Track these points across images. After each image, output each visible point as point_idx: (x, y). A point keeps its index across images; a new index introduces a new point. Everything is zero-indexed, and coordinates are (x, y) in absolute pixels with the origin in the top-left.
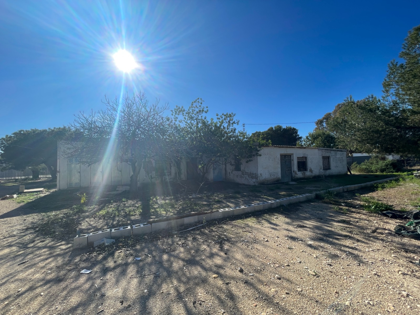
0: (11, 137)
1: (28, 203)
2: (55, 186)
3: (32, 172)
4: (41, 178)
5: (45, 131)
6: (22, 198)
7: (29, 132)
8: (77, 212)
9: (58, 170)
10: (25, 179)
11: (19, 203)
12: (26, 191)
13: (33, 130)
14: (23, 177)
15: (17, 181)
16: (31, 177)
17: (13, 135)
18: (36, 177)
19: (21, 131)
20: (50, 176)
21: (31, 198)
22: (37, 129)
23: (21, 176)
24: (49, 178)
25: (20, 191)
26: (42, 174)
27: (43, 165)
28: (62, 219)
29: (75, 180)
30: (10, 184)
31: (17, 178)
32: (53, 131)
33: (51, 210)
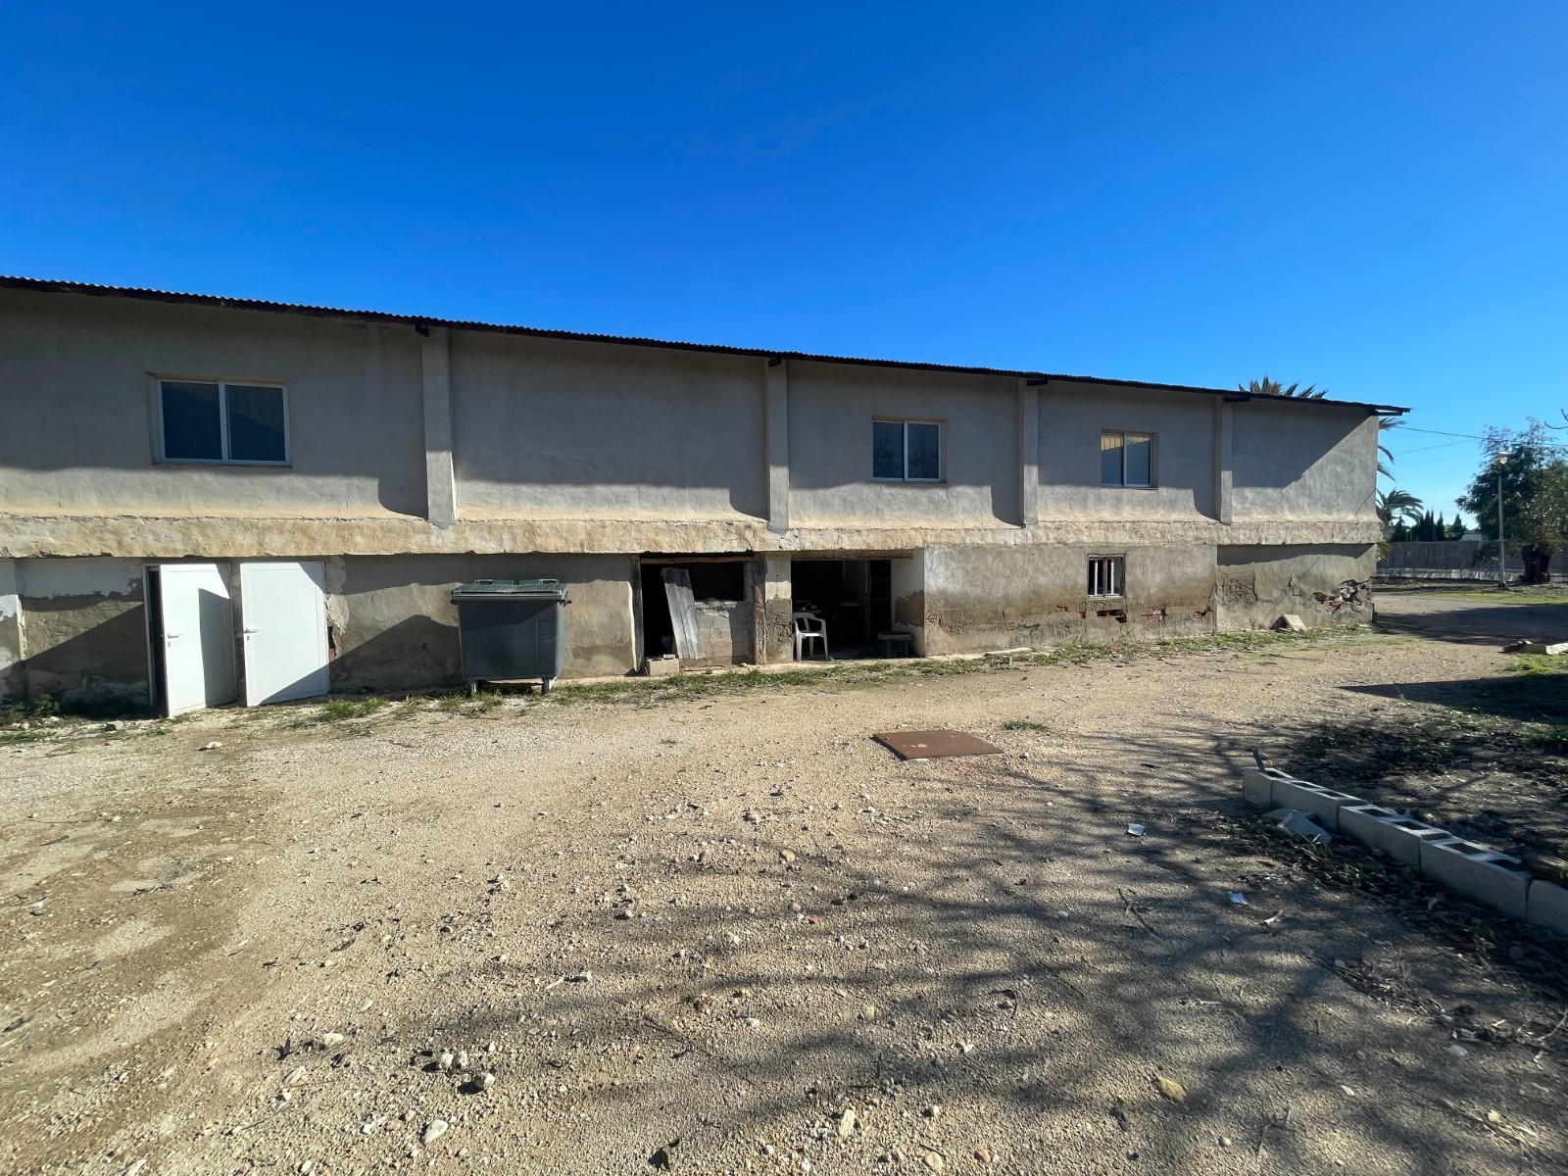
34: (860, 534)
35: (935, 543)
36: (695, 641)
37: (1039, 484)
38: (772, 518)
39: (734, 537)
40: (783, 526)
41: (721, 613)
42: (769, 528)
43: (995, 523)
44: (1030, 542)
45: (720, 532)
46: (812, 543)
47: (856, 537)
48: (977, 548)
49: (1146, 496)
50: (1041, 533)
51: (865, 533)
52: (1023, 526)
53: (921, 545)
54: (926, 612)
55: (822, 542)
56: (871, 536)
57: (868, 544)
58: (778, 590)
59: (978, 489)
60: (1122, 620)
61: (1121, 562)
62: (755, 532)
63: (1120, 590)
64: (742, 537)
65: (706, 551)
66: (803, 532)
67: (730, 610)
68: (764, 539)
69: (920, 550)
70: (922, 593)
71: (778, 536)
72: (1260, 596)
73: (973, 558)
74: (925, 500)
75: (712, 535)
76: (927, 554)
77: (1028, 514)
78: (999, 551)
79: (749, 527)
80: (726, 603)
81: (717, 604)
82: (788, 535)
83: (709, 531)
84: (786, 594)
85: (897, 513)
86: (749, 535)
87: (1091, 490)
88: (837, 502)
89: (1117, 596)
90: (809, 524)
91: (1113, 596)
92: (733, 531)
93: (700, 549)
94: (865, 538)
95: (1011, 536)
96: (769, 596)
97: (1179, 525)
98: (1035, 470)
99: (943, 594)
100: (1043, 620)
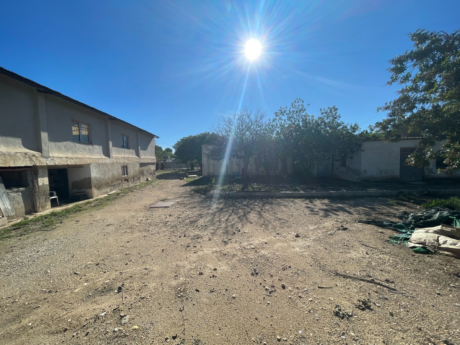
0: (180, 142)
1: (191, 182)
2: (201, 175)
3: (190, 165)
4: (195, 169)
5: (196, 136)
6: (188, 179)
7: (188, 138)
8: (210, 187)
9: (203, 164)
10: (187, 170)
11: (187, 181)
12: (189, 176)
13: (190, 136)
14: (186, 169)
15: (184, 171)
16: (190, 168)
17: (180, 141)
18: (192, 169)
19: (184, 138)
20: (200, 168)
21: (192, 180)
22: (191, 135)
23: (185, 168)
24: (199, 169)
25: (187, 176)
26: (196, 167)
27: (196, 160)
28: (204, 189)
29: (211, 171)
30: (181, 173)
31: (183, 169)
32: (199, 136)
33: (200, 185)
34: (73, 159)
35: (92, 163)
36: (9, 208)
37: (112, 146)
38: (43, 152)
39: (28, 159)
40: (47, 156)
41: (18, 193)
42: (42, 156)
43: (104, 157)
44: (112, 162)
45: (21, 158)
46: (58, 162)
47: (72, 160)
48: (102, 164)
49: (128, 151)
50: (113, 159)
51: (74, 159)
52: (110, 158)
53: (89, 163)
54: (92, 184)
55: (61, 162)
56: (76, 160)
57: (75, 163)
58: (44, 181)
59: (99, 146)
60: (128, 181)
61: (126, 167)
62: (36, 157)
63: (127, 174)
64: (31, 160)
65: (16, 166)
66: (55, 158)
67: (22, 192)
68: (41, 161)
69: (89, 165)
70: (90, 178)
71: (45, 159)
72: (145, 174)
73: (101, 167)
74: (87, 149)
75: (18, 159)
76: (91, 166)
77: (111, 155)
78: (105, 164)
79: (34, 155)
80: (20, 189)
81: (16, 189)
82: (49, 159)
83: (16, 157)
84: (47, 182)
85: (81, 153)
86: (34, 158)
87: (120, 149)
88: (63, 148)
89: (127, 176)
90: (56, 155)
91: (126, 176)
92: (27, 157)
93: (12, 165)
94: (74, 161)
95: (108, 160)
96: (40, 184)
97: (134, 158)
98: (111, 142)
99: (96, 178)
100: (116, 183)
